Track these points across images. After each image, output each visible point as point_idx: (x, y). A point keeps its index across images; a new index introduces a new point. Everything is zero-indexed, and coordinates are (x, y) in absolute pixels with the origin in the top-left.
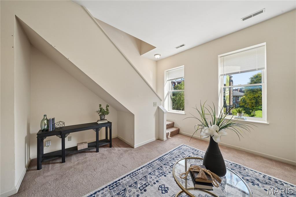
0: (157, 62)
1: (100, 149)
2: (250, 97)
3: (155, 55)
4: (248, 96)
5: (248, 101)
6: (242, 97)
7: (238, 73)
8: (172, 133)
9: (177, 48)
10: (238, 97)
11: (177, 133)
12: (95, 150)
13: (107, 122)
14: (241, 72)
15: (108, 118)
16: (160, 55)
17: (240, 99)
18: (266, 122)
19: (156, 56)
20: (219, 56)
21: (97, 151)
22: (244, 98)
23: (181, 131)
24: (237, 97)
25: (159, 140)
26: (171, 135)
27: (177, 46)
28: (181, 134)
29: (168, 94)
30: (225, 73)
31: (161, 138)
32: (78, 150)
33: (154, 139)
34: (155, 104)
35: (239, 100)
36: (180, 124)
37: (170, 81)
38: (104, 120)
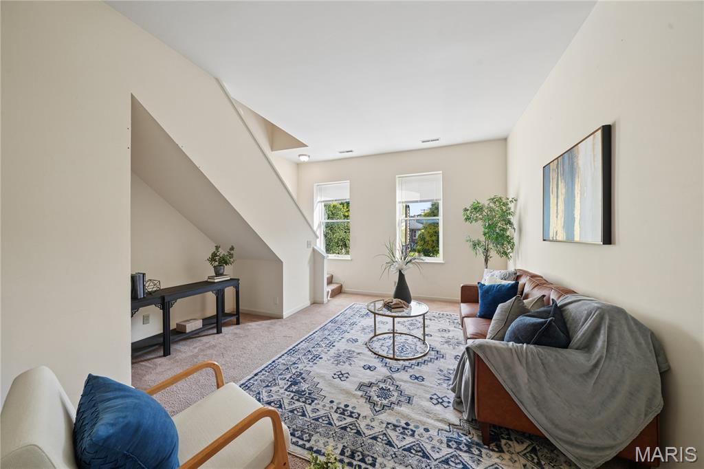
0: (299, 165)
1: (224, 329)
2: (431, 231)
3: (299, 156)
4: (428, 230)
5: (428, 238)
6: (420, 232)
7: (417, 202)
8: (333, 291)
9: (341, 152)
10: (415, 232)
11: (338, 292)
12: (215, 331)
13: (229, 278)
14: (421, 201)
15: (229, 272)
16: (309, 156)
17: (417, 235)
18: (442, 262)
19: (301, 157)
20: (397, 176)
21: (219, 332)
22: (423, 233)
23: (345, 289)
24: (413, 231)
25: (316, 303)
26: (331, 294)
27: (342, 150)
28: (344, 293)
29: (319, 226)
30: (404, 201)
31: (318, 300)
32: (187, 331)
33: (308, 303)
34: (309, 244)
35: (417, 237)
36: (342, 277)
37: (323, 204)
38: (222, 275)
